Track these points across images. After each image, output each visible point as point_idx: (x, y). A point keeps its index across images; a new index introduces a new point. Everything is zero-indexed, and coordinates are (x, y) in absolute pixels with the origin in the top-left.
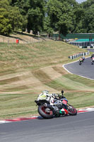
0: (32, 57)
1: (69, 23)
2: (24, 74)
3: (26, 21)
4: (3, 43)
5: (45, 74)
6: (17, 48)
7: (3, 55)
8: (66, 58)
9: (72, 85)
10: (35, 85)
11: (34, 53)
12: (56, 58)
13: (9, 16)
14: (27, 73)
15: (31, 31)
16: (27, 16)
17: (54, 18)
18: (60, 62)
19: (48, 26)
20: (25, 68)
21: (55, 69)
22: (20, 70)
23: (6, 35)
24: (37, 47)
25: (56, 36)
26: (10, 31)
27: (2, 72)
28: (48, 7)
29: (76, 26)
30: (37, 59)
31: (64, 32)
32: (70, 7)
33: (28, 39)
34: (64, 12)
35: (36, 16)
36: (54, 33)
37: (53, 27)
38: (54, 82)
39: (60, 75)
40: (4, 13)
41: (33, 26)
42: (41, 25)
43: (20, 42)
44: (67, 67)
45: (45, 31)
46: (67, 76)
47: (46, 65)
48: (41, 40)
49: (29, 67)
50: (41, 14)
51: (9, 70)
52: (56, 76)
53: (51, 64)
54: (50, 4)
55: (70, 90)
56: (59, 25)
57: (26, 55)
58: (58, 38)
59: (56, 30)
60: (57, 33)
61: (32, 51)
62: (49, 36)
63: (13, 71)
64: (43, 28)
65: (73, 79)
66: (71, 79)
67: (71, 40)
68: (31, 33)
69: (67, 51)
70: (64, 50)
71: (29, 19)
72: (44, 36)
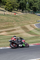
0: (21, 21)
1: (37, 7)
2: (18, 28)
4: (9, 15)
5: (27, 28)
6: (15, 17)
7: (9, 20)
8: (36, 22)
9: (38, 33)
10: (22, 33)
11: (22, 19)
12: (32, 21)
13: (12, 3)
14: (19, 27)
15: (21, 10)
16: (19, 3)
18: (33, 23)
19: (28, 8)
20: (18, 25)
21: (31, 26)
22: (16, 26)
23: (10, 11)
24: (23, 17)
25: (32, 12)
26: (12, 10)
27: (8, 27)
30: (23, 22)
31: (35, 10)
33: (19, 13)
34: (35, 2)
35: (23, 4)
36: (31, 11)
37: (30, 8)
38: (30, 32)
39: (33, 29)
40: (9, 2)
42: (25, 7)
43: (16, 14)
44: (36, 25)
45: (27, 10)
46: (36, 29)
47: (27, 24)
48: (25, 14)
49: (20, 25)
50: (25, 3)
51: (11, 26)
52: (31, 29)
53: (29, 24)
55: (37, 35)
57: (19, 20)
58: (32, 13)
60: (32, 11)
61: (21, 18)
62: (29, 12)
63: (13, 27)
66: (38, 30)
67: (38, 14)
70: (35, 18)
71: (20, 5)
72: (26, 12)
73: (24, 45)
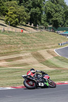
0: (32, 43)
1: (60, 20)
2: (26, 54)
3: (29, 17)
4: (12, 32)
5: (41, 55)
6: (21, 35)
7: (12, 41)
8: (58, 45)
9: (60, 64)
11: (34, 40)
12: (50, 44)
13: (17, 12)
14: (28, 54)
15: (33, 24)
16: (30, 13)
17: (49, 15)
18: (52, 47)
19: (45, 21)
20: (26, 50)
21: (48, 52)
22: (23, 51)
23: (14, 26)
24: (36, 36)
25: (50, 28)
26: (17, 23)
27: (10, 52)
28: (46, 8)
29: (65, 22)
30: (36, 45)
31: (56, 26)
32: (61, 8)
34: (56, 11)
35: (36, 14)
36: (49, 26)
37: (48, 22)
38: (47, 62)
39: (52, 57)
40: (13, 10)
41: (34, 20)
42: (40, 20)
43: (24, 31)
44: (57, 51)
45: (42, 24)
46: (57, 58)
47: (42, 49)
48: (39, 31)
49: (30, 50)
50: (40, 12)
51: (15, 51)
52: (49, 57)
53: (46, 48)
54: (47, 5)
55: (58, 68)
56: (52, 21)
57: (28, 41)
58: (52, 30)
59: (50, 24)
60: (51, 26)
61: (32, 38)
62: (45, 28)
63: (18, 52)
64: (41, 22)
65: (61, 60)
66: (60, 60)
67: (61, 32)
68: (32, 25)
69: (58, 39)
70: (56, 39)
72: (41, 28)
73: (48, 84)
